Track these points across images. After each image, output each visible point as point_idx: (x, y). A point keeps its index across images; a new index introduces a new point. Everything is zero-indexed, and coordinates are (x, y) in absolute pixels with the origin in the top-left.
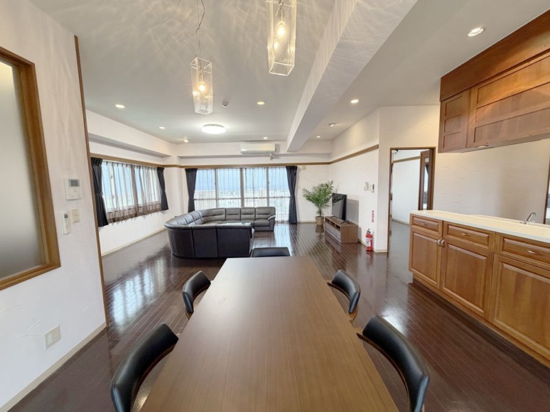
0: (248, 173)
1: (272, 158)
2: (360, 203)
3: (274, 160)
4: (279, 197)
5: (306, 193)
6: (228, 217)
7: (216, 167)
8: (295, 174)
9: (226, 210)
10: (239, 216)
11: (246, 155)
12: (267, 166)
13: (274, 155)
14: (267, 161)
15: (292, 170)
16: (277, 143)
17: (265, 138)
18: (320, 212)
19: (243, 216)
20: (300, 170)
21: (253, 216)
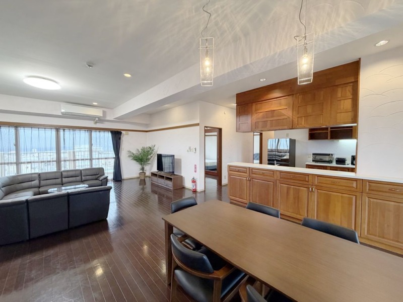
0: (68, 135)
1: (96, 123)
2: (182, 161)
3: (98, 124)
4: (103, 159)
5: (130, 154)
6: (43, 183)
7: (16, 126)
8: (120, 138)
9: (39, 175)
10: (60, 180)
11: (65, 116)
12: (90, 129)
13: (101, 120)
14: (90, 124)
15: (117, 135)
16: (105, 109)
17: (95, 104)
18: (143, 169)
19: (65, 180)
20: (124, 135)
21: (78, 178)
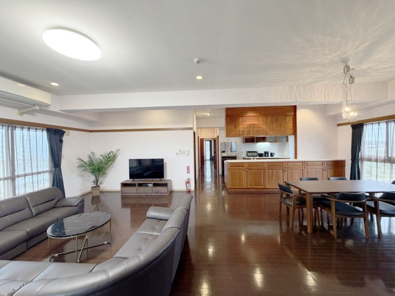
1: (22, 113)
2: (168, 164)
15: (56, 135)
17: (55, 85)
18: (96, 182)
21: (26, 213)
